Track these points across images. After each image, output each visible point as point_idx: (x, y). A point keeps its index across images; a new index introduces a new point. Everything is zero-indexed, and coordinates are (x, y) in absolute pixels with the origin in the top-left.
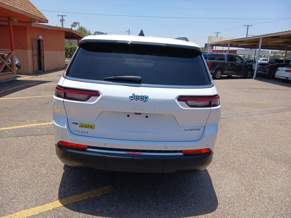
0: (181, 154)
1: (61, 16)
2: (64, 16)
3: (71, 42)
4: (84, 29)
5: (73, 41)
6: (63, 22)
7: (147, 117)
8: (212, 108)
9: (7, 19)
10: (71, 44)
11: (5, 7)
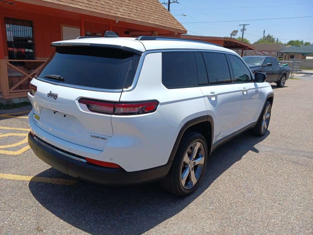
0: (84, 161)
1: (243, 25)
2: (246, 25)
3: (246, 53)
4: (271, 37)
5: (248, 52)
6: (244, 32)
7: (65, 116)
8: (113, 116)
9: (150, 33)
10: (245, 54)
11: (136, 23)
